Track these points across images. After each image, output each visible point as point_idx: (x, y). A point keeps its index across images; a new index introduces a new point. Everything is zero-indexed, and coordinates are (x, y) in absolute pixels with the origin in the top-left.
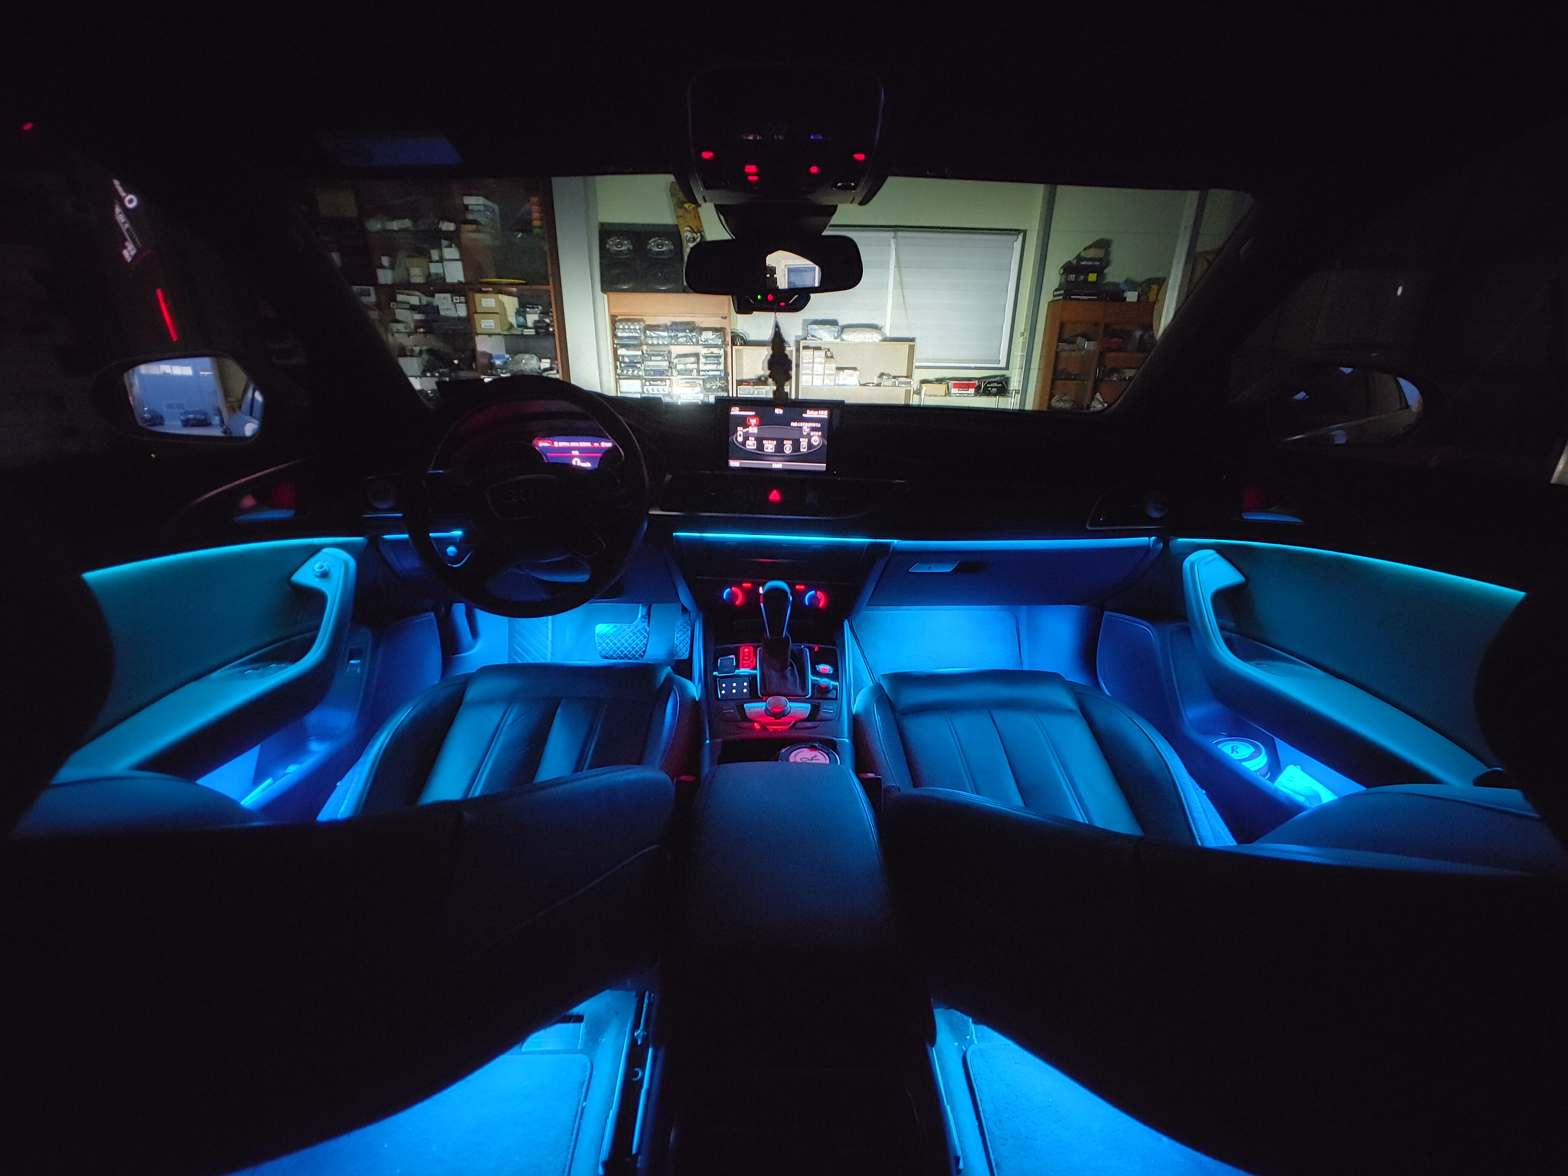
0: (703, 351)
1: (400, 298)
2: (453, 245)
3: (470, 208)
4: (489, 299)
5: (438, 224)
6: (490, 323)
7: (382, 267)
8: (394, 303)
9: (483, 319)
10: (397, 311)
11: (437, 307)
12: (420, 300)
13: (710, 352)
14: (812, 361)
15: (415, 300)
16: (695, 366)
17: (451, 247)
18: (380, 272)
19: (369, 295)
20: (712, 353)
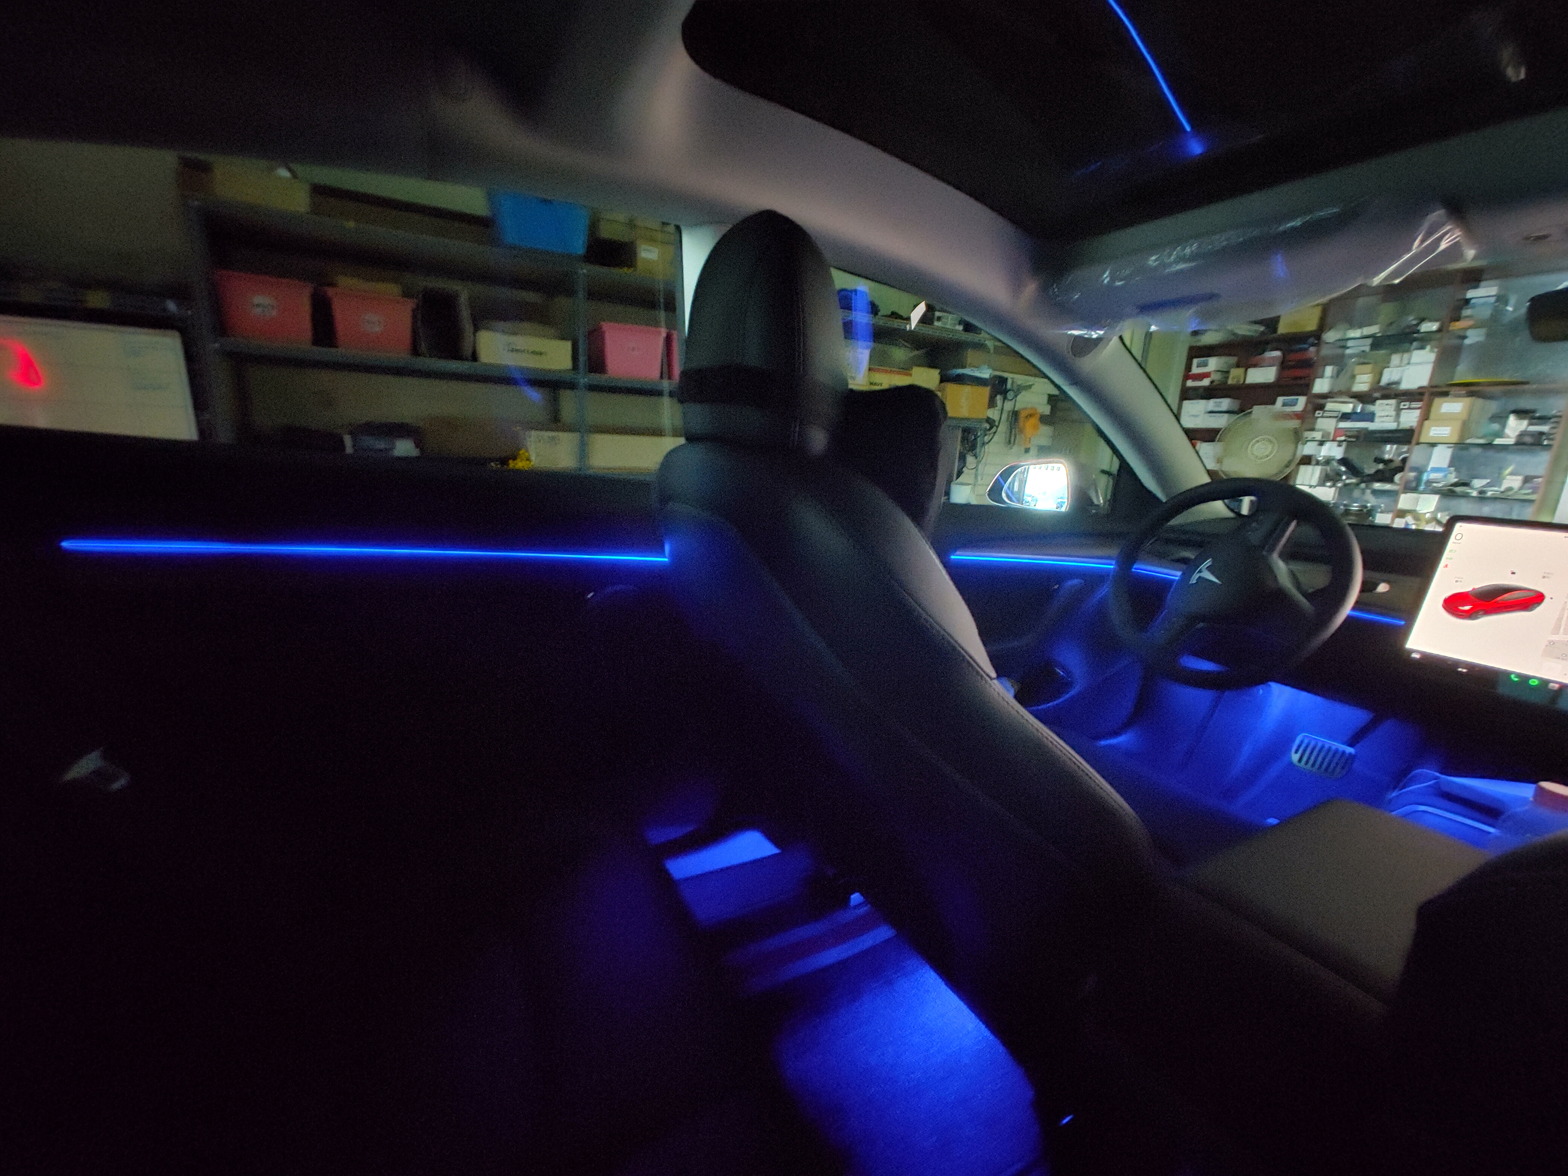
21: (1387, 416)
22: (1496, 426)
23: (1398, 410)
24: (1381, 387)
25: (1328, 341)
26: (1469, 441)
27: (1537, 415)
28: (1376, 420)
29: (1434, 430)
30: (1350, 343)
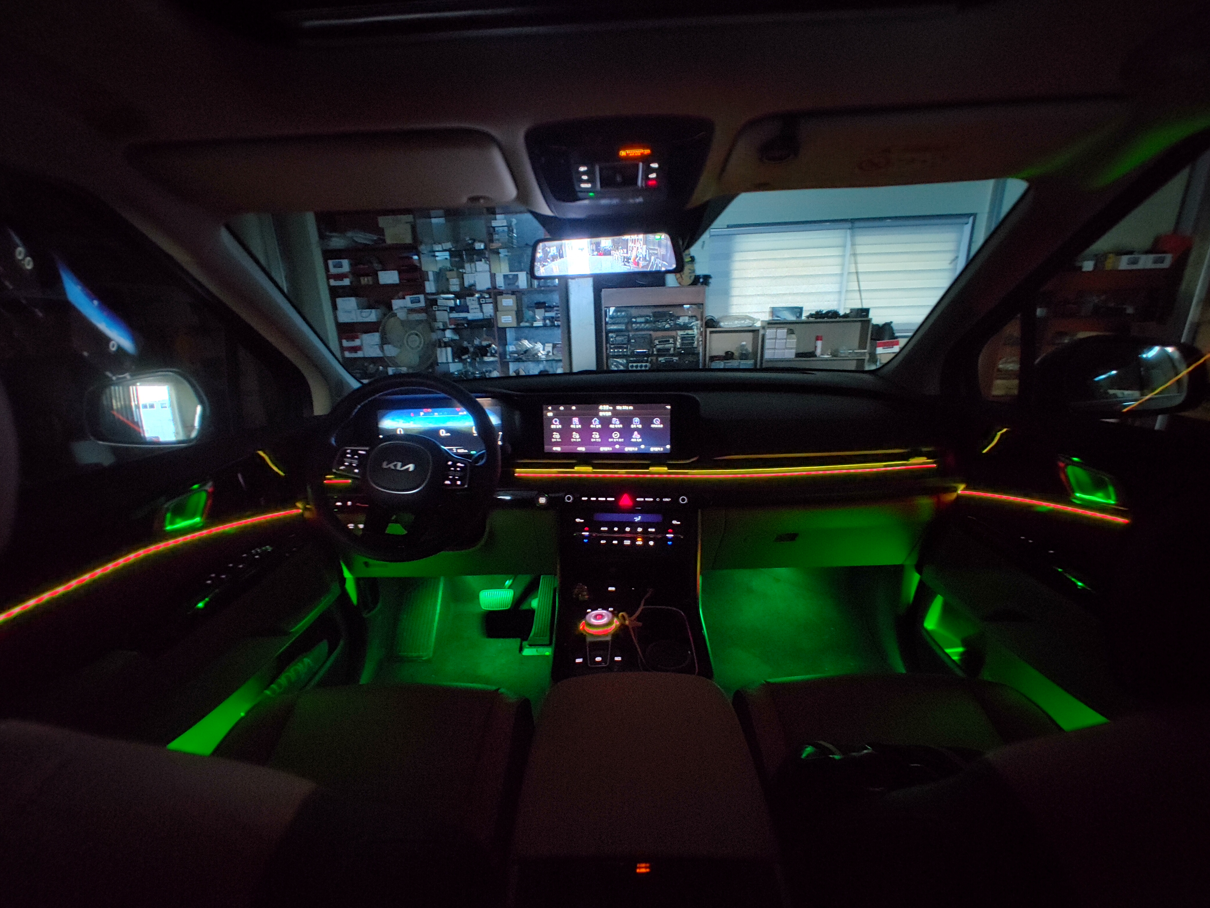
0: (680, 333)
1: (440, 302)
2: (483, 260)
3: (497, 229)
4: (509, 300)
5: (473, 244)
6: (509, 318)
7: (428, 280)
8: (436, 307)
9: (504, 315)
10: (437, 313)
11: (468, 306)
12: (456, 304)
13: (685, 333)
14: (775, 337)
15: (451, 303)
16: (672, 345)
17: (481, 261)
18: (427, 284)
19: (419, 302)
20: (687, 334)
21: (475, 308)
22: (531, 313)
23: (480, 304)
24: (465, 287)
25: (423, 252)
26: (522, 324)
27: (547, 305)
28: (470, 311)
29: (504, 318)
30: (437, 254)
